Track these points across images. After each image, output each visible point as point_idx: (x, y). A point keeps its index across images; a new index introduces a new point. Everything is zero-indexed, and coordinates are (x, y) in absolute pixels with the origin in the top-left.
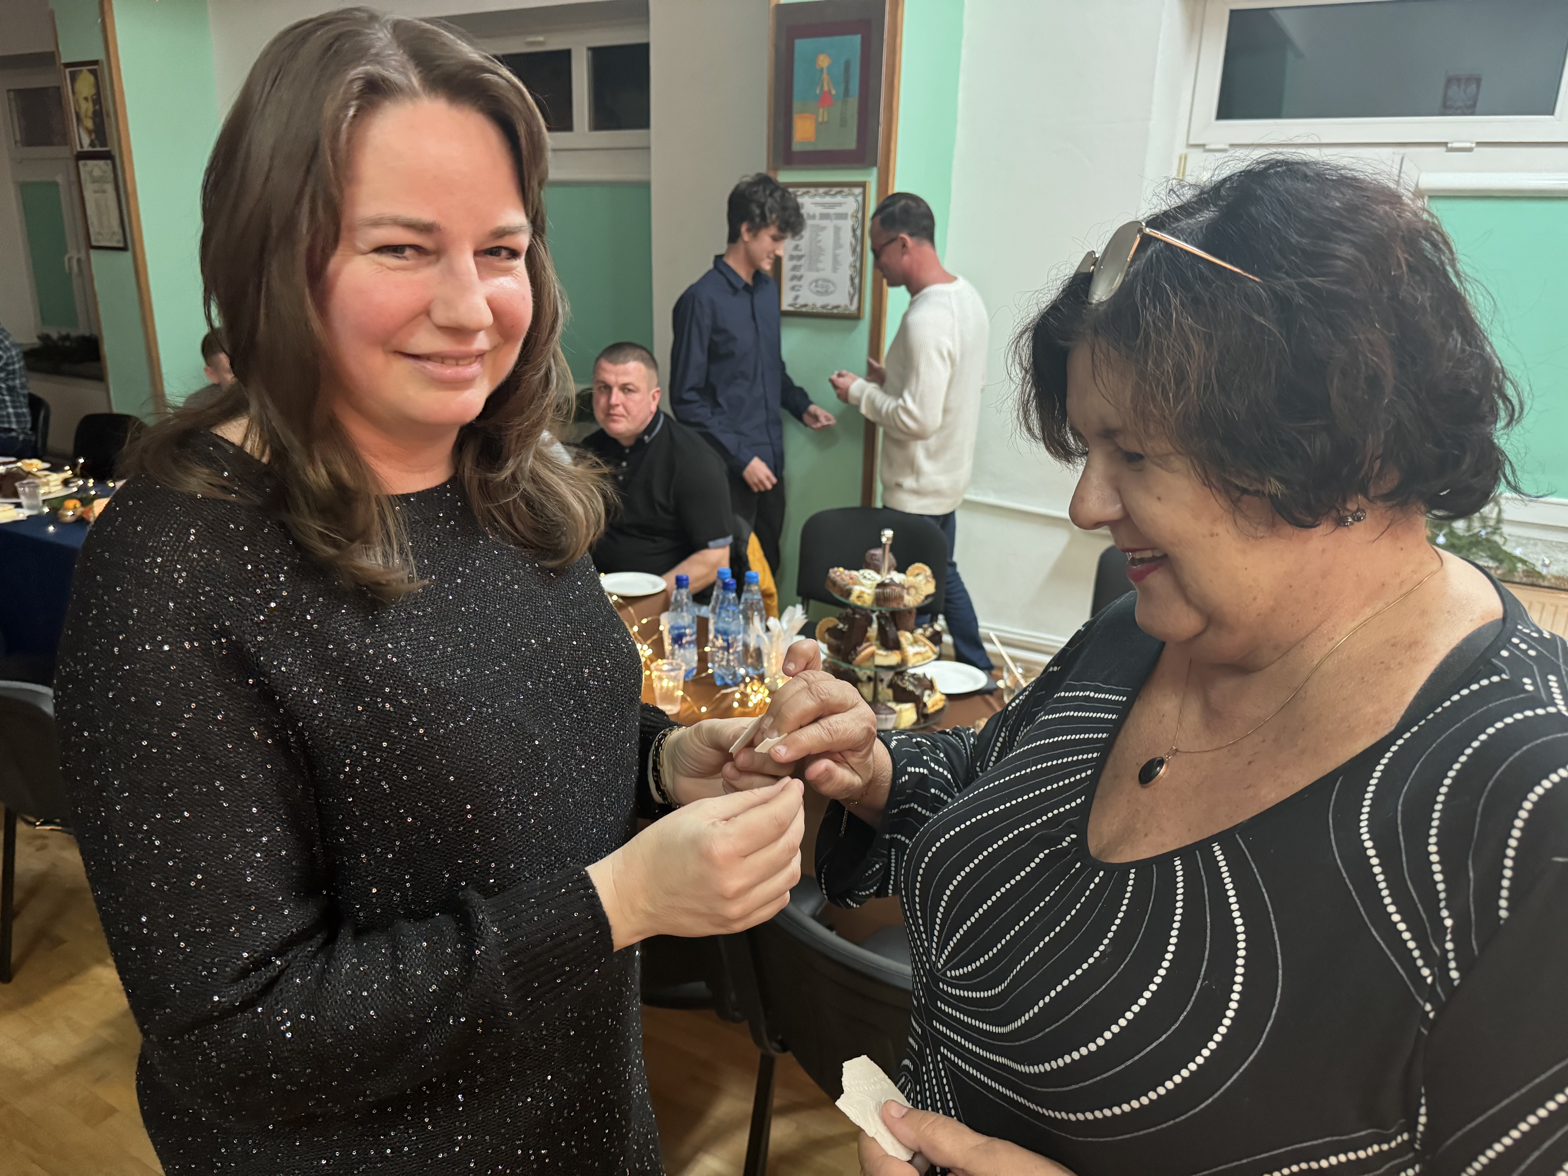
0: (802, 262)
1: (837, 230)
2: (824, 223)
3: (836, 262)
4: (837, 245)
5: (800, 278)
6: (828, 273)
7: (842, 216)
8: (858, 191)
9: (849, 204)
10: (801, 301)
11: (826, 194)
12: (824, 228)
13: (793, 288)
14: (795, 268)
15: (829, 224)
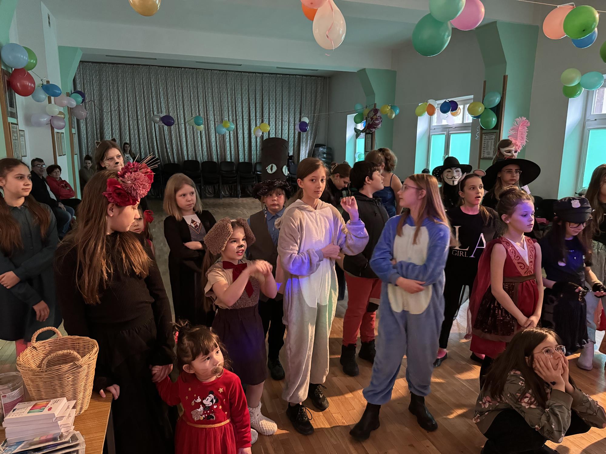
0: (485, 148)
1: (491, 142)
2: (489, 140)
3: (491, 148)
4: (491, 145)
5: (484, 152)
6: (489, 151)
7: (492, 139)
8: (495, 134)
9: (494, 137)
10: (484, 156)
11: (490, 135)
12: (489, 142)
13: (483, 154)
14: (484, 150)
15: (490, 141)
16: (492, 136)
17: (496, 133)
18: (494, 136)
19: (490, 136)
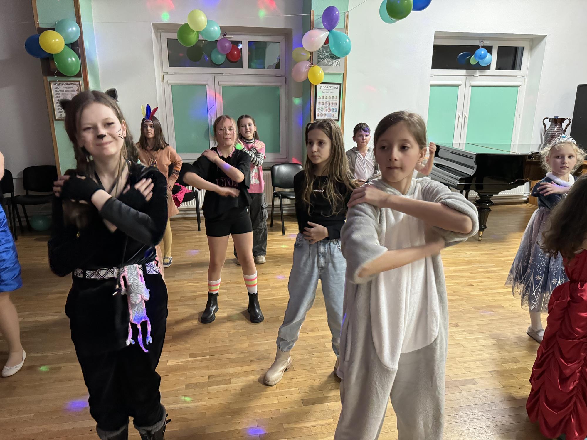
2: (67, 93)
8: (77, 83)
11: (66, 84)
16: (71, 86)
17: (79, 82)
18: (75, 86)
19: (67, 86)
